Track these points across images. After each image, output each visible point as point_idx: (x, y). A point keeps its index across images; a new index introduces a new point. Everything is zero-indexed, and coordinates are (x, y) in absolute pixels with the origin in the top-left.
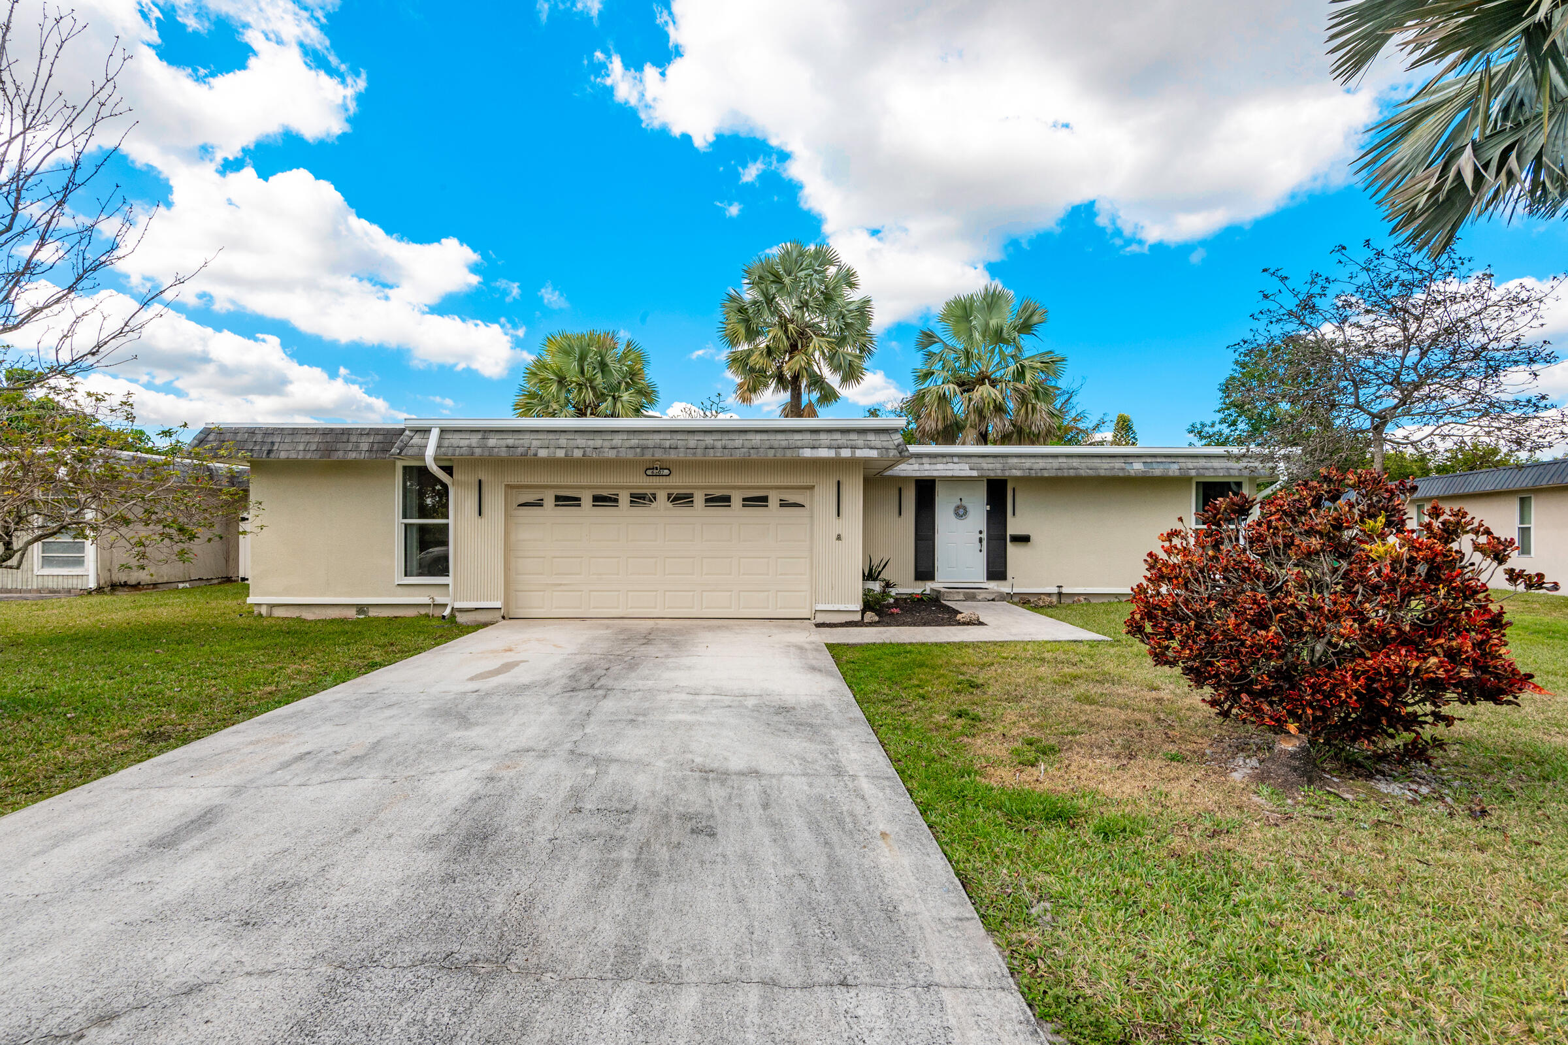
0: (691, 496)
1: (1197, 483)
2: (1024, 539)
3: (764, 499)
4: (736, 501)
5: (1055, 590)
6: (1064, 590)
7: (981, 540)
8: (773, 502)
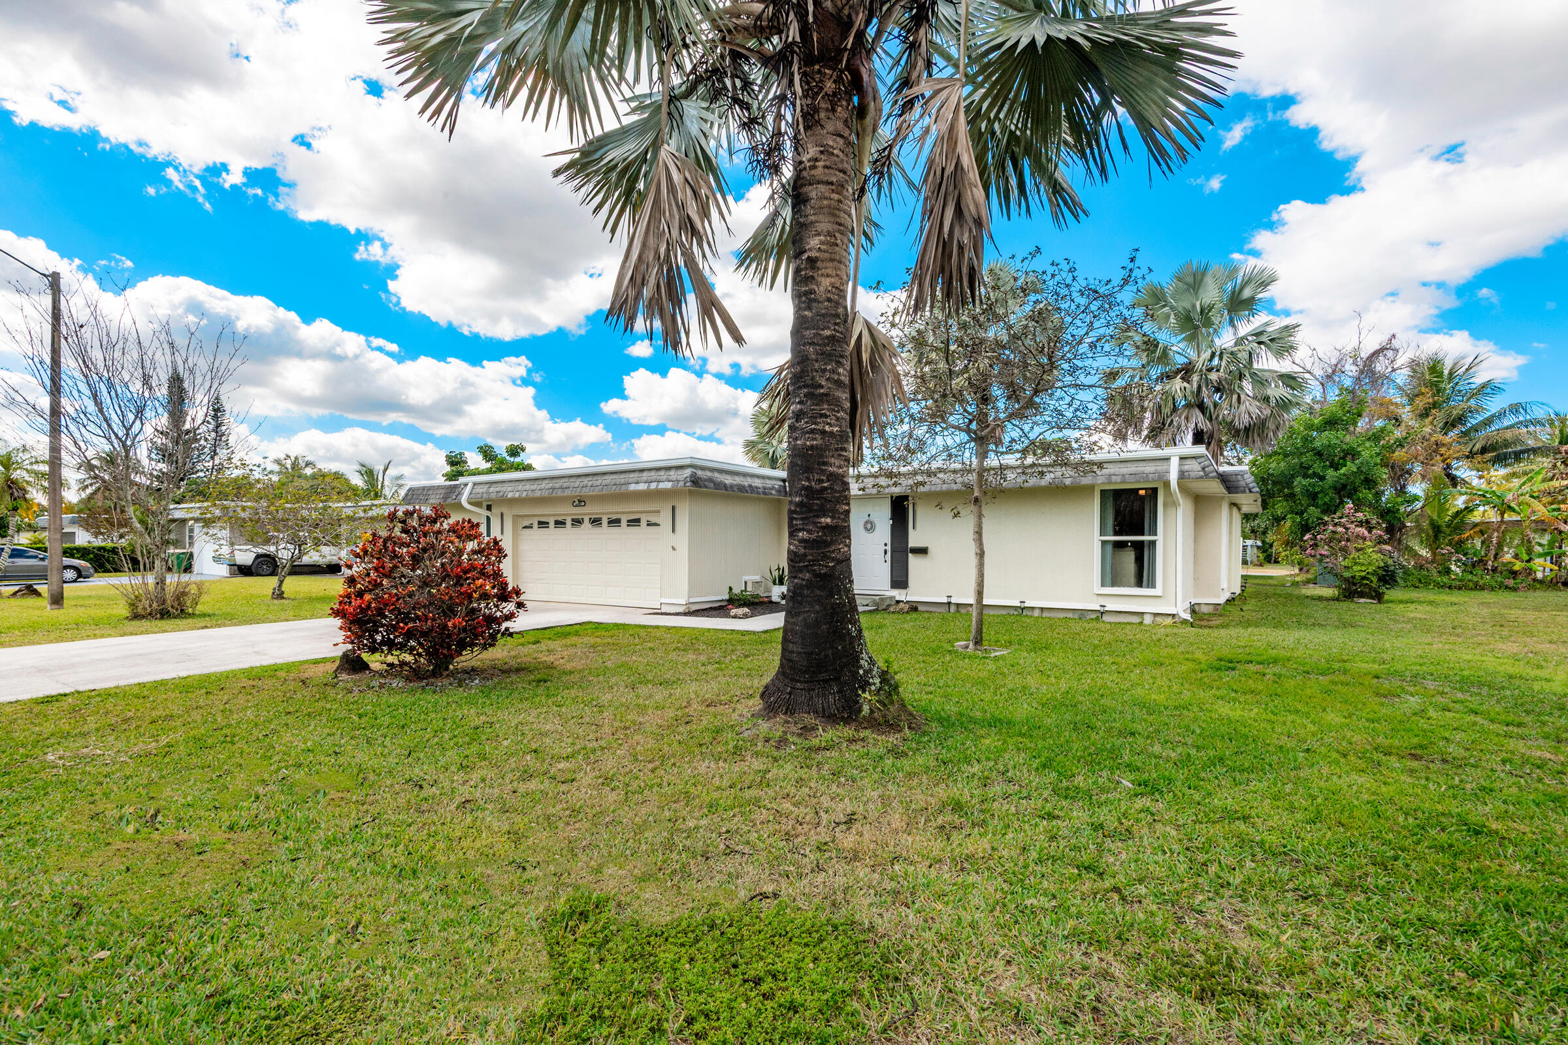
0: (600, 519)
1: (1103, 492)
2: (922, 551)
3: (638, 521)
4: (624, 523)
5: (945, 600)
6: (953, 600)
7: (886, 552)
8: (643, 523)
